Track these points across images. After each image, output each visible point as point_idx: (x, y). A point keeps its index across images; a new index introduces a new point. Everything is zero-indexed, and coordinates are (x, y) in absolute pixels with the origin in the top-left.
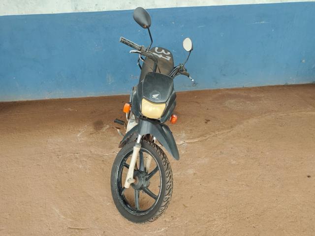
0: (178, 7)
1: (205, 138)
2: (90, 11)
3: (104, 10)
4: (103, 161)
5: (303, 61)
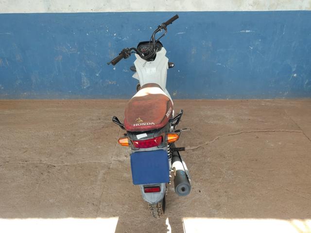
0: (156, 11)
2: (63, 12)
3: (78, 12)
5: (295, 75)
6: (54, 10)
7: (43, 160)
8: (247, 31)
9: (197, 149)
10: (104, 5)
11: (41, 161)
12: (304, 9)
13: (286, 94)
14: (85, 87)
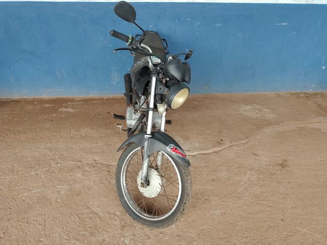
1: (221, 149)
4: (109, 171)
5: (323, 67)
7: (97, 159)
8: (283, 24)
9: (247, 143)
11: (95, 160)
13: (313, 86)
14: (115, 83)
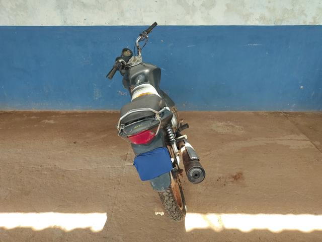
2: (78, 25)
3: (93, 25)
5: (302, 87)
6: (70, 23)
8: (254, 45)
10: (118, 19)
11: (55, 166)
12: (308, 24)
13: (293, 106)
14: (97, 98)
